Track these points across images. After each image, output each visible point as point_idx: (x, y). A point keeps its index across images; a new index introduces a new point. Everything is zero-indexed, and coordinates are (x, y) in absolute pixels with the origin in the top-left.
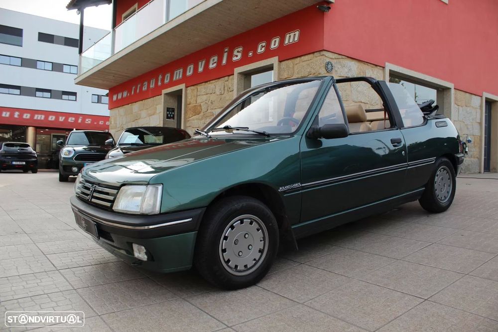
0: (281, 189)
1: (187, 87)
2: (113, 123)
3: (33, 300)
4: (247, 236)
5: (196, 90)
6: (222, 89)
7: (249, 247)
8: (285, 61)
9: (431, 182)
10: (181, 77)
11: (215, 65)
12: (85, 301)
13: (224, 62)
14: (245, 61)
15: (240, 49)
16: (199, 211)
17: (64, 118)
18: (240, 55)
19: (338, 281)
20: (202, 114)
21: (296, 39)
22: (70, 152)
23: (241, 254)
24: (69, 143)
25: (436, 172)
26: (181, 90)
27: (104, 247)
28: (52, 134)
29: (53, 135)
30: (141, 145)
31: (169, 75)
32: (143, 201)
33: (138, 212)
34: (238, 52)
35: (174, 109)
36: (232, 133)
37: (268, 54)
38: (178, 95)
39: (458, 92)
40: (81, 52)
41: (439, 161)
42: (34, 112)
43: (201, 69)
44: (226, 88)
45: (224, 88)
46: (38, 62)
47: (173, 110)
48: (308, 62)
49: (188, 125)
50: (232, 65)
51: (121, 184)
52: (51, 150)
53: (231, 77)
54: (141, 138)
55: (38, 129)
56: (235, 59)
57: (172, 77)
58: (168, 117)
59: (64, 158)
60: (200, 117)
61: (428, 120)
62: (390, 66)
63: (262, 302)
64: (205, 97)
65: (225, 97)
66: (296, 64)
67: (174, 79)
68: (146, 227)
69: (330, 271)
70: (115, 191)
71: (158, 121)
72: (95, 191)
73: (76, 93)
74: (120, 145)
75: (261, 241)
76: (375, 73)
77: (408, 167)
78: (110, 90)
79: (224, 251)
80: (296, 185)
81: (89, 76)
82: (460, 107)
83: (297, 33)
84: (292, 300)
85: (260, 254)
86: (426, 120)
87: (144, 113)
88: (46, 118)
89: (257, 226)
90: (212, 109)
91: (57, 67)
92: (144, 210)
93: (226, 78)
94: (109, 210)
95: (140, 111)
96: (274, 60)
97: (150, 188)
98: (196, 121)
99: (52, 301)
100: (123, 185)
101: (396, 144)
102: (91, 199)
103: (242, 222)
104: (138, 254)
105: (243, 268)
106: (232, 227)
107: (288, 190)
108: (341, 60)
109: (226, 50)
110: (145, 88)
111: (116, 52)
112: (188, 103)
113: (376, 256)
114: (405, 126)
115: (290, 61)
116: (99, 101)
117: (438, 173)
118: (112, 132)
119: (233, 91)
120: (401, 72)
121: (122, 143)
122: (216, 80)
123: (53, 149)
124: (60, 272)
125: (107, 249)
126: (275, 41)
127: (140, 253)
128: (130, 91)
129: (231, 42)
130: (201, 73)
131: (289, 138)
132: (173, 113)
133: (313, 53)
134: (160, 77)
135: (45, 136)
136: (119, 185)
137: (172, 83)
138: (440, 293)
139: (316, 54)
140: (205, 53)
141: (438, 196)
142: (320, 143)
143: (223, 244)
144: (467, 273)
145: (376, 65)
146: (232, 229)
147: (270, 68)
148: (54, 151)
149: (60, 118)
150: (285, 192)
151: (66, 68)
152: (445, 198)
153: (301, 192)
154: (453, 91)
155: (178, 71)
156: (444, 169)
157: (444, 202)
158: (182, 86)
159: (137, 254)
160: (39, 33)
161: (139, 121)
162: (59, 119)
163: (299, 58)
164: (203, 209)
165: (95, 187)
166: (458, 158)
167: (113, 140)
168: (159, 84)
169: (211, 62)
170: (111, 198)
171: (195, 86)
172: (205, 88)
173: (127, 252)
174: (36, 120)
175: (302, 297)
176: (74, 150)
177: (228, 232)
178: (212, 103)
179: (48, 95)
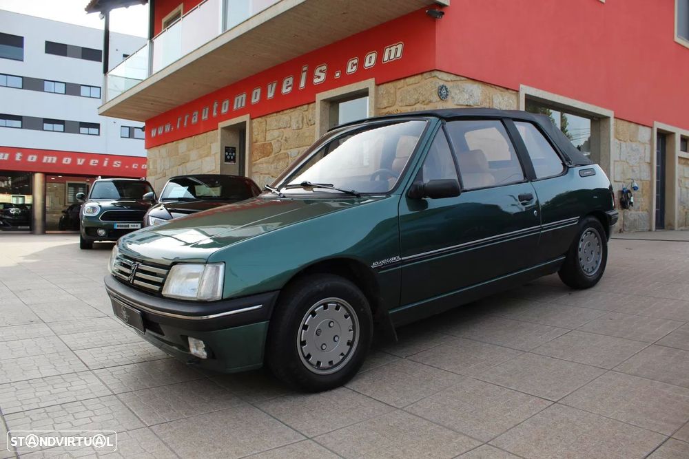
0: (374, 265)
1: (252, 119)
2: (151, 167)
3: (63, 409)
4: (332, 324)
5: (264, 123)
6: (300, 122)
7: (334, 338)
8: (384, 85)
9: (575, 249)
10: (243, 105)
11: (290, 89)
12: (129, 409)
13: (302, 85)
14: (330, 84)
15: (324, 68)
16: (271, 295)
17: (83, 160)
18: (323, 76)
19: (447, 380)
20: (273, 155)
21: (399, 55)
22: (94, 208)
23: (324, 347)
24: (92, 196)
25: (580, 235)
26: (244, 123)
27: (149, 340)
28: (67, 182)
29: (69, 184)
30: (192, 200)
31: (227, 102)
32: (201, 283)
33: (194, 298)
34: (321, 71)
35: (235, 148)
36: (312, 192)
37: (362, 74)
38: (240, 130)
39: (619, 121)
40: (106, 70)
41: (585, 222)
42: (42, 153)
43: (270, 95)
44: (305, 120)
45: (303, 119)
46: (46, 82)
47: (234, 150)
48: (414, 86)
49: (254, 170)
50: (313, 89)
51: (171, 262)
52: (67, 204)
53: (312, 105)
54: (192, 190)
55: (48, 176)
56: (316, 81)
57: (231, 105)
58: (227, 160)
59: (86, 217)
60: (271, 160)
61: (568, 168)
62: (526, 90)
63: (350, 407)
64: (276, 133)
65: (304, 133)
66: (399, 89)
67: (235, 107)
68: (205, 317)
69: (438, 368)
70: (164, 271)
71: (214, 164)
72: (138, 270)
73: (99, 125)
74: (164, 200)
75: (350, 330)
76: (506, 98)
77: (540, 231)
78: (146, 122)
79: (303, 343)
80: (394, 259)
81: (119, 103)
82: (622, 142)
83: (400, 47)
84: (388, 405)
85: (349, 347)
86: (566, 169)
87: (193, 155)
88: (60, 160)
89: (345, 312)
90: (287, 149)
91: (72, 89)
92: (202, 295)
93: (305, 107)
94: (158, 295)
95: (189, 151)
96: (369, 84)
97: (209, 268)
98: (265, 165)
99: (88, 410)
100: (175, 263)
101: (525, 201)
102: (133, 281)
103: (326, 307)
104: (195, 350)
105: (327, 365)
106: (313, 314)
107: (384, 265)
108: (459, 83)
109: (305, 69)
110: (195, 120)
111: (154, 73)
112: (254, 140)
113: (499, 347)
114: (538, 177)
115: (390, 85)
116: (131, 135)
117: (584, 236)
118: (150, 179)
119: (314, 124)
120: (541, 97)
121: (166, 197)
122: (292, 110)
123: (68, 203)
124: (94, 373)
125: (152, 343)
126: (371, 57)
127: (197, 349)
128: (174, 124)
129: (312, 59)
130: (271, 100)
131: (384, 198)
132: (234, 154)
133: (422, 73)
134: (216, 105)
135: (58, 184)
136: (169, 263)
137: (232, 114)
138: (574, 393)
139: (425, 75)
140: (276, 73)
141: (583, 267)
142: (426, 204)
143: (302, 334)
144: (610, 368)
145: (507, 89)
146: (313, 316)
147: (364, 93)
148: (70, 205)
149: (79, 160)
150: (379, 268)
151: (84, 91)
152: (593, 269)
153: (400, 267)
154: (612, 121)
155: (240, 98)
156: (592, 232)
157: (592, 274)
158: (245, 118)
159: (193, 351)
160: (46, 42)
161: (188, 165)
162: (76, 162)
163: (402, 81)
164: (275, 292)
165: (138, 265)
166: (610, 216)
167: (154, 193)
168: (215, 114)
169: (285, 86)
170: (160, 280)
171: (263, 118)
172: (276, 120)
173: (181, 347)
174: (45, 163)
175: (402, 401)
176: (100, 206)
177: (307, 319)
178: (286, 140)
179: (61, 127)
